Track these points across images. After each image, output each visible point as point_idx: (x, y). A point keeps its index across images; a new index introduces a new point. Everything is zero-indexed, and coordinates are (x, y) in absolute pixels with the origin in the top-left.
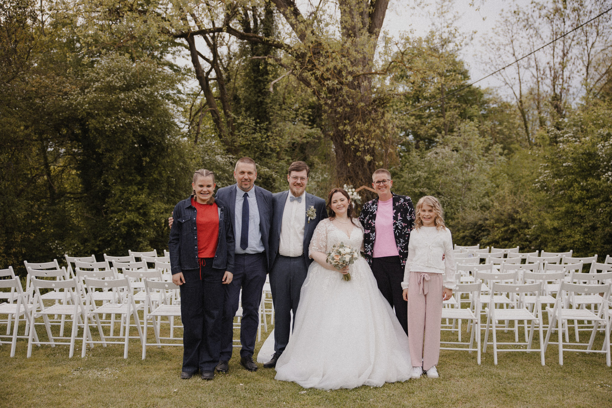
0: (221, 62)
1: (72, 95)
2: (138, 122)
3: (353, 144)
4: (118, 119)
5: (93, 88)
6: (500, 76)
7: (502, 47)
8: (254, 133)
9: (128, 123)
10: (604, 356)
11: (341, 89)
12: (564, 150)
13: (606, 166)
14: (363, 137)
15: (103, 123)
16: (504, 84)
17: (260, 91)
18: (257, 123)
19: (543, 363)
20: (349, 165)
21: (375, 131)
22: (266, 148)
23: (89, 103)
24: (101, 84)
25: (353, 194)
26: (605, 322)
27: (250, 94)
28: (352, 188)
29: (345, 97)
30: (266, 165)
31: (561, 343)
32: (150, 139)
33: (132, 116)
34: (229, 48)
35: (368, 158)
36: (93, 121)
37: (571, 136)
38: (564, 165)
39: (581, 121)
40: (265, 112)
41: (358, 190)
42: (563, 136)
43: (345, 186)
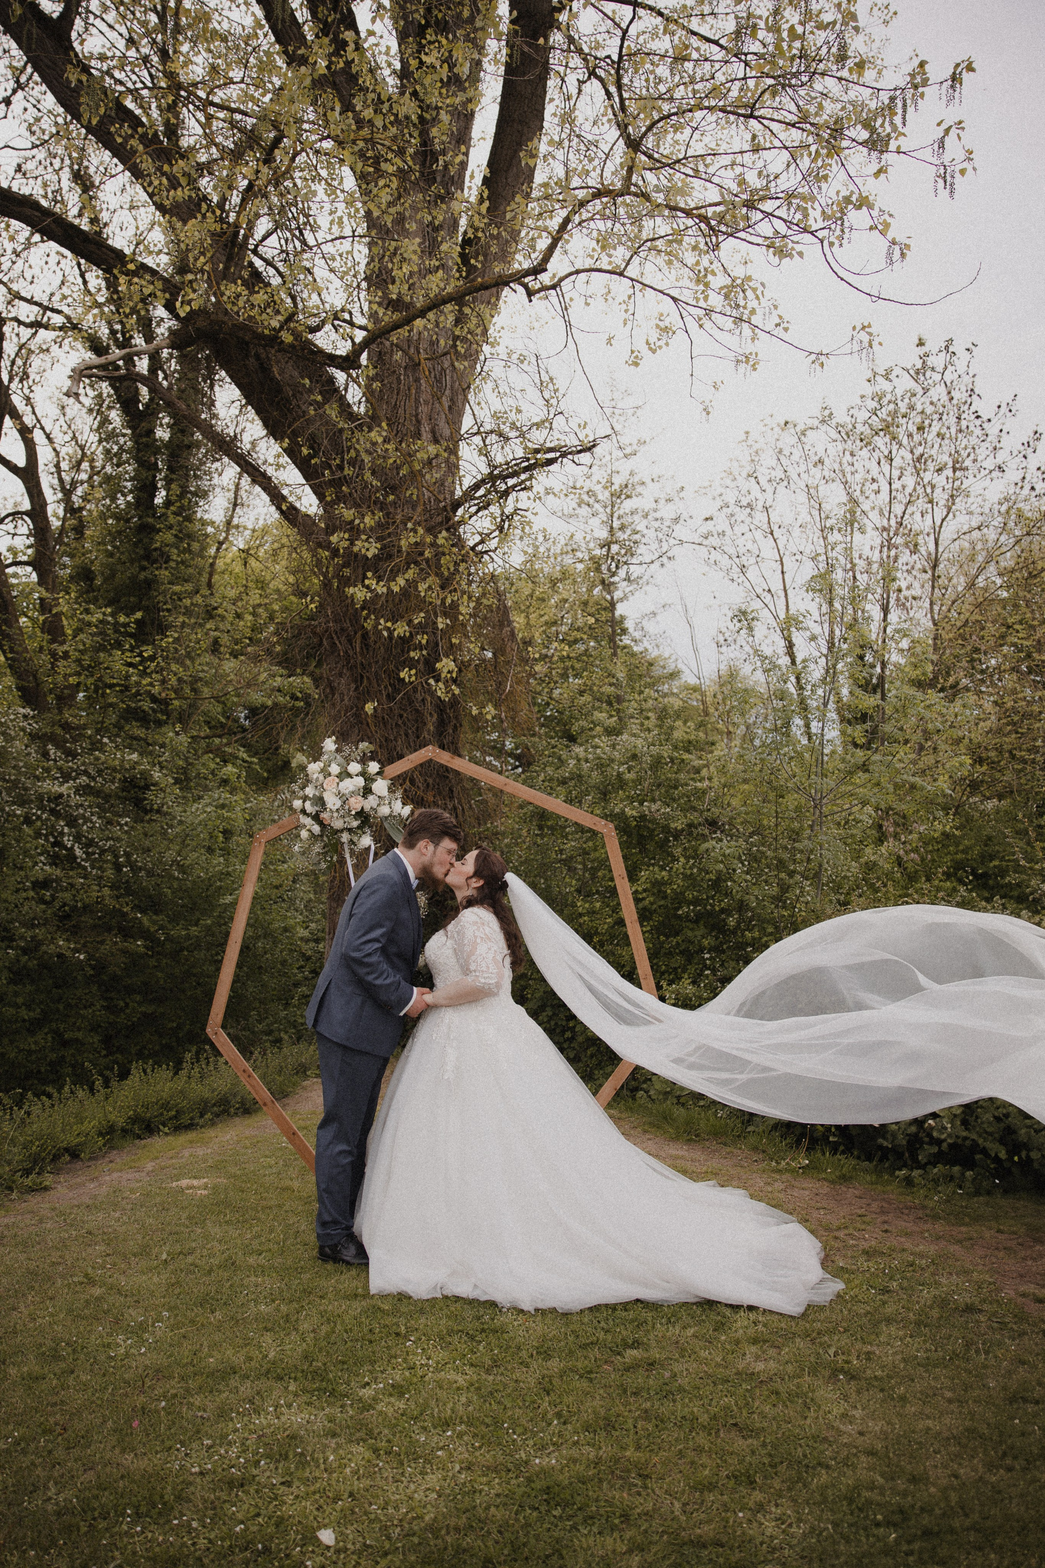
20: (369, 707)
41: (401, 766)
43: (329, 744)
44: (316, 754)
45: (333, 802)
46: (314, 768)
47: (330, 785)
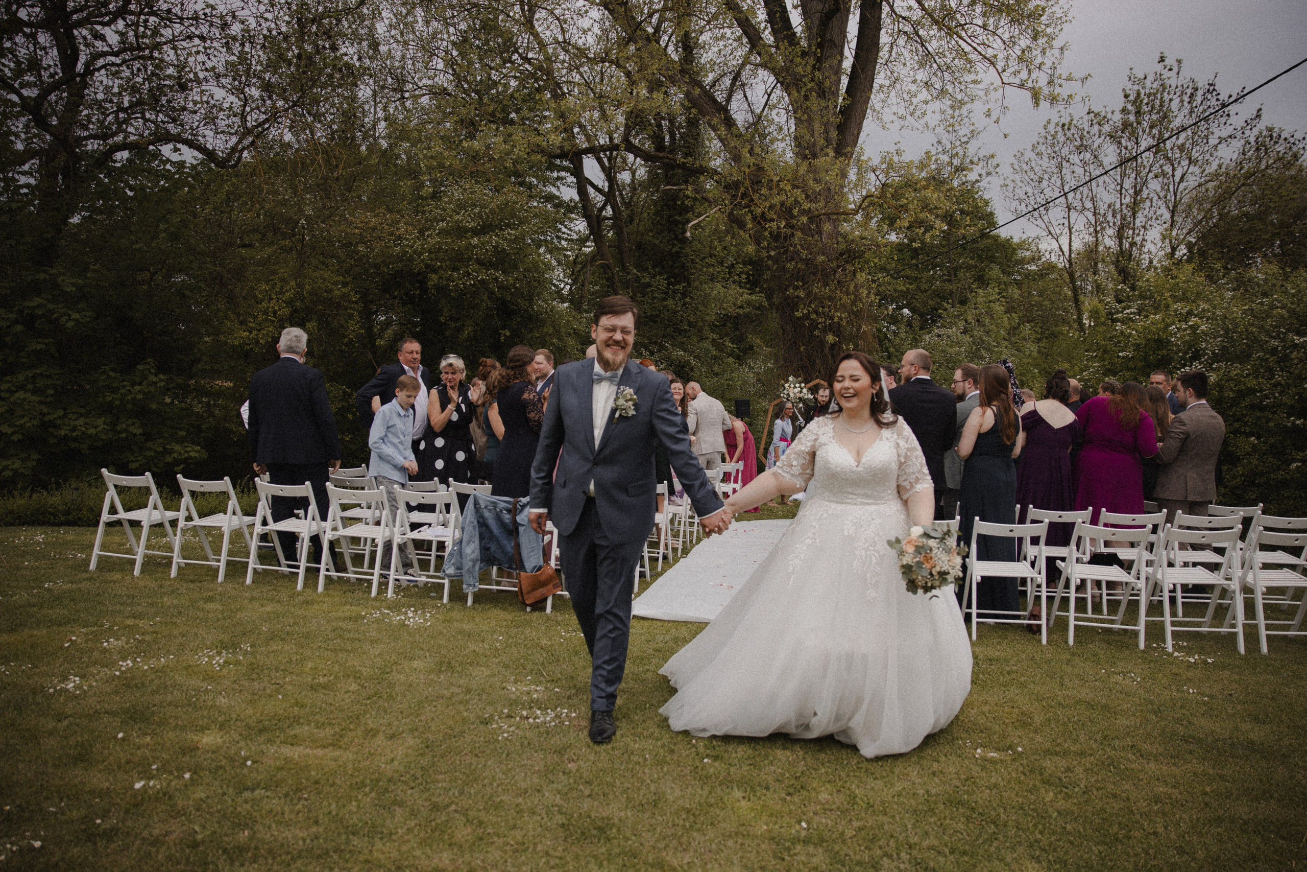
0: (621, 195)
1: (407, 240)
2: (496, 279)
3: (806, 316)
4: (469, 274)
5: (435, 229)
6: (1040, 222)
7: (1046, 177)
8: (665, 299)
9: (483, 280)
10: (1136, 634)
11: (793, 235)
12: (1122, 332)
13: (1182, 358)
14: (823, 307)
15: (447, 280)
16: (1045, 234)
17: (676, 238)
18: (669, 284)
19: (1044, 641)
20: (802, 349)
21: (841, 299)
22: (682, 321)
23: (430, 252)
24: (448, 224)
25: (801, 392)
26: (1139, 585)
27: (661, 242)
28: (800, 383)
29: (798, 246)
30: (682, 346)
31: (1072, 614)
32: (513, 304)
33: (487, 270)
34: (633, 174)
35: (830, 338)
36: (434, 276)
37: (1134, 313)
38: (1120, 354)
39: (1150, 290)
40: (683, 266)
41: (811, 384)
42: (1122, 312)
43: (791, 379)
44: (787, 381)
45: (792, 395)
46: (786, 385)
47: (791, 390)
